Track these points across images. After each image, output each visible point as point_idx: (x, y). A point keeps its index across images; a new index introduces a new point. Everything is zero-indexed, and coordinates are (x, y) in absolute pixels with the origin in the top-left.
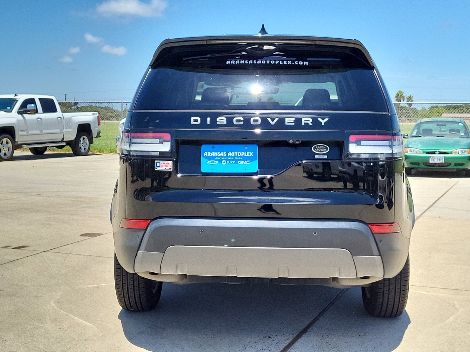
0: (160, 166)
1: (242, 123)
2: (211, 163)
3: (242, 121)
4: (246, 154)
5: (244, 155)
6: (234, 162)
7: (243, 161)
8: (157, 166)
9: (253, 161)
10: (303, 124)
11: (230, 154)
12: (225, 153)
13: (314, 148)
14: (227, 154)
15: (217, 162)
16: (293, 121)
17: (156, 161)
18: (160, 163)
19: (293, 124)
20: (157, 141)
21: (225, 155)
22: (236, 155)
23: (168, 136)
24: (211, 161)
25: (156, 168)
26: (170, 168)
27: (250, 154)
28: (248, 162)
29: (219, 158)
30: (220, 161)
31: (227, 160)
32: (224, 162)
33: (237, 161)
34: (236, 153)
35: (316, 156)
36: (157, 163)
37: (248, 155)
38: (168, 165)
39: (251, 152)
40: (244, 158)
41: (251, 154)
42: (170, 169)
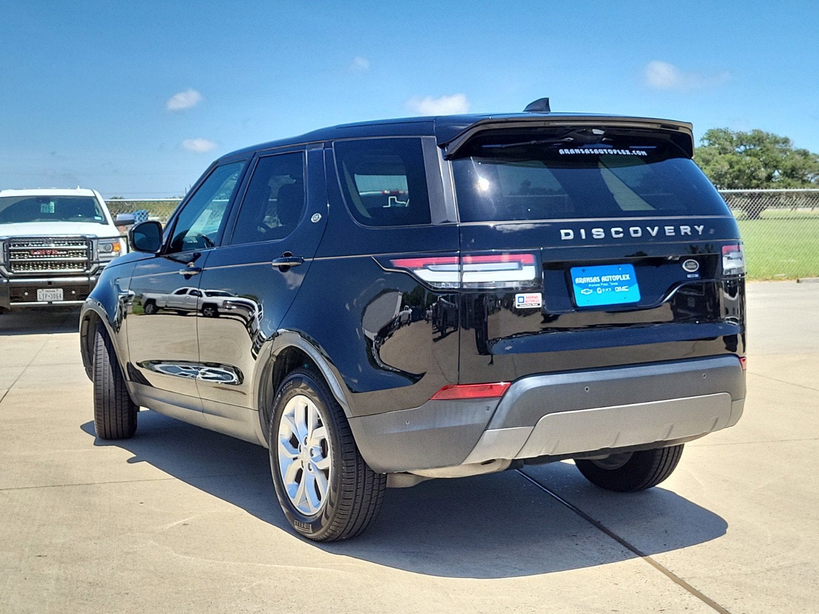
0: (523, 302)
1: (621, 235)
2: (585, 293)
3: (621, 232)
4: (622, 278)
5: (619, 279)
6: (610, 289)
7: (620, 287)
8: (519, 302)
9: (632, 286)
10: (683, 234)
11: (604, 279)
12: (598, 278)
13: (686, 265)
14: (600, 279)
15: (592, 290)
16: (672, 231)
17: (517, 296)
18: (523, 297)
19: (673, 234)
20: (515, 265)
21: (599, 281)
22: (611, 280)
23: (531, 258)
24: (585, 290)
25: (519, 306)
26: (539, 303)
27: (626, 277)
28: (626, 288)
29: (593, 285)
30: (595, 289)
31: (602, 287)
32: (599, 290)
33: (613, 288)
34: (610, 277)
35: (689, 276)
36: (519, 297)
37: (624, 279)
38: (535, 299)
39: (626, 274)
40: (621, 283)
41: (628, 276)
42: (539, 305)
